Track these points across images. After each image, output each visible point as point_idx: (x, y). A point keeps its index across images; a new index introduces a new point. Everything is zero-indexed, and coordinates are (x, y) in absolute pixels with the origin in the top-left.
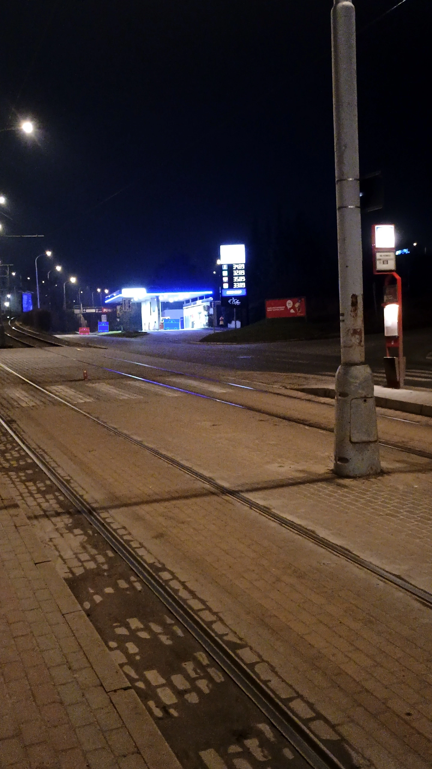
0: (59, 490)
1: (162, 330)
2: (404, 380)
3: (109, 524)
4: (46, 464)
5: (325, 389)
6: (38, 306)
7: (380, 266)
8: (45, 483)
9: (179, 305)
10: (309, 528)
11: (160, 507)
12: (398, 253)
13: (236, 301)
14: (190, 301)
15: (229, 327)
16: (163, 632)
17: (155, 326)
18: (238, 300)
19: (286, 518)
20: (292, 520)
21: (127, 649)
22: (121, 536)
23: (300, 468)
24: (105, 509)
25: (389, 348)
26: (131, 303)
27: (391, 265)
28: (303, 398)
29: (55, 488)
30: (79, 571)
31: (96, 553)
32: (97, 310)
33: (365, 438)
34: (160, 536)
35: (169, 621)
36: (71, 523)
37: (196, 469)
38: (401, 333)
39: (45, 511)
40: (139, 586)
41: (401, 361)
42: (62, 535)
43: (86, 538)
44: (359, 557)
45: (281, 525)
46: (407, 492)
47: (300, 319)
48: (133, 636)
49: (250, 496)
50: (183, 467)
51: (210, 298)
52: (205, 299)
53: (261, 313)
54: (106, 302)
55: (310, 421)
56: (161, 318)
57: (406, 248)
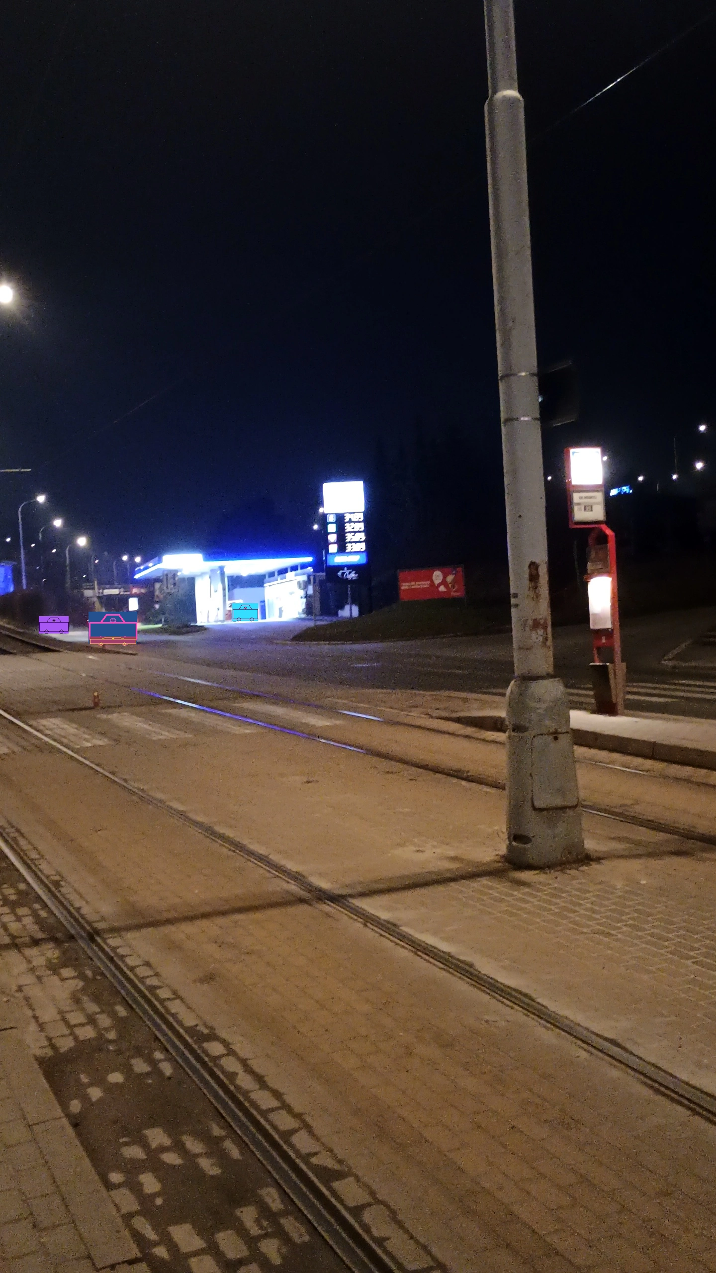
0: (39, 899)
1: (230, 623)
2: (625, 700)
3: (122, 957)
4: (22, 854)
5: (495, 717)
6: (22, 586)
7: (580, 515)
8: (16, 888)
9: (258, 581)
10: (462, 958)
11: (211, 927)
12: (614, 492)
13: (350, 573)
14: (276, 574)
15: (340, 615)
16: (204, 1151)
17: (217, 615)
18: (353, 572)
19: (424, 942)
20: (433, 945)
21: (140, 1185)
22: (142, 980)
23: (452, 853)
24: (116, 930)
25: (598, 649)
26: (176, 579)
27: (598, 513)
28: (459, 733)
29: (32, 895)
30: (66, 1044)
31: (98, 1010)
32: (122, 590)
33: (558, 802)
34: (209, 978)
35: (217, 1131)
36: (57, 958)
37: (274, 857)
38: (617, 624)
39: (13, 937)
40: (167, 1069)
41: (618, 670)
42: (39, 978)
43: (81, 984)
44: (546, 1007)
45: (416, 954)
46: (627, 892)
47: (455, 601)
48: (153, 1163)
49: (364, 904)
50: (251, 853)
51: (309, 568)
52: (299, 571)
53: (391, 592)
54: (137, 577)
55: (468, 772)
56: (228, 602)
57: (625, 486)
